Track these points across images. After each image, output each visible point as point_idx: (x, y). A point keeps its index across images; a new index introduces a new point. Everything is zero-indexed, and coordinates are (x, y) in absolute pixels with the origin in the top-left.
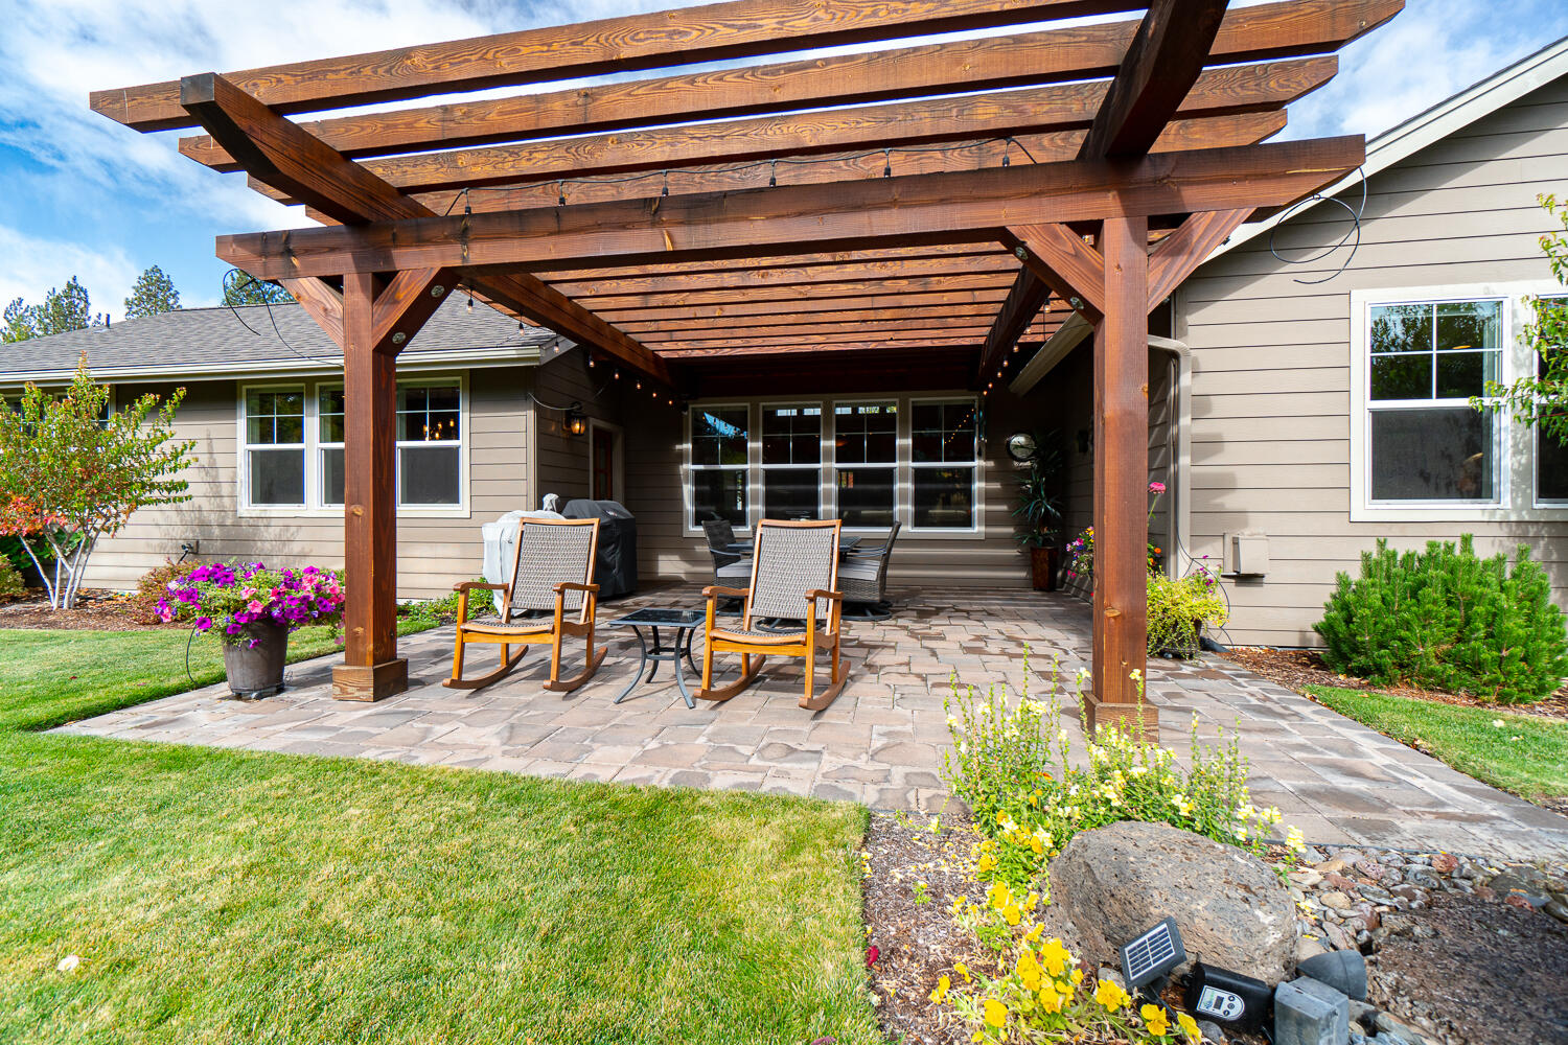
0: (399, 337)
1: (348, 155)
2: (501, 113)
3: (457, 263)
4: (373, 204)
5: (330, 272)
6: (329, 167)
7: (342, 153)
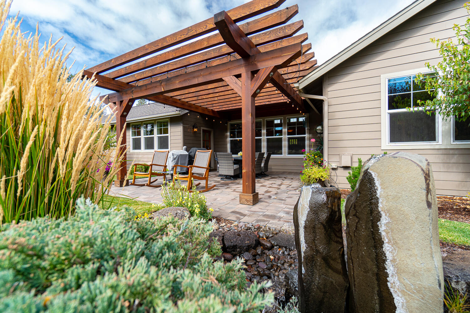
0: (125, 113)
1: (114, 79)
2: (133, 67)
3: (131, 98)
4: (120, 87)
5: (114, 102)
6: (110, 82)
7: (112, 78)
